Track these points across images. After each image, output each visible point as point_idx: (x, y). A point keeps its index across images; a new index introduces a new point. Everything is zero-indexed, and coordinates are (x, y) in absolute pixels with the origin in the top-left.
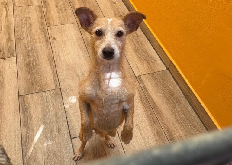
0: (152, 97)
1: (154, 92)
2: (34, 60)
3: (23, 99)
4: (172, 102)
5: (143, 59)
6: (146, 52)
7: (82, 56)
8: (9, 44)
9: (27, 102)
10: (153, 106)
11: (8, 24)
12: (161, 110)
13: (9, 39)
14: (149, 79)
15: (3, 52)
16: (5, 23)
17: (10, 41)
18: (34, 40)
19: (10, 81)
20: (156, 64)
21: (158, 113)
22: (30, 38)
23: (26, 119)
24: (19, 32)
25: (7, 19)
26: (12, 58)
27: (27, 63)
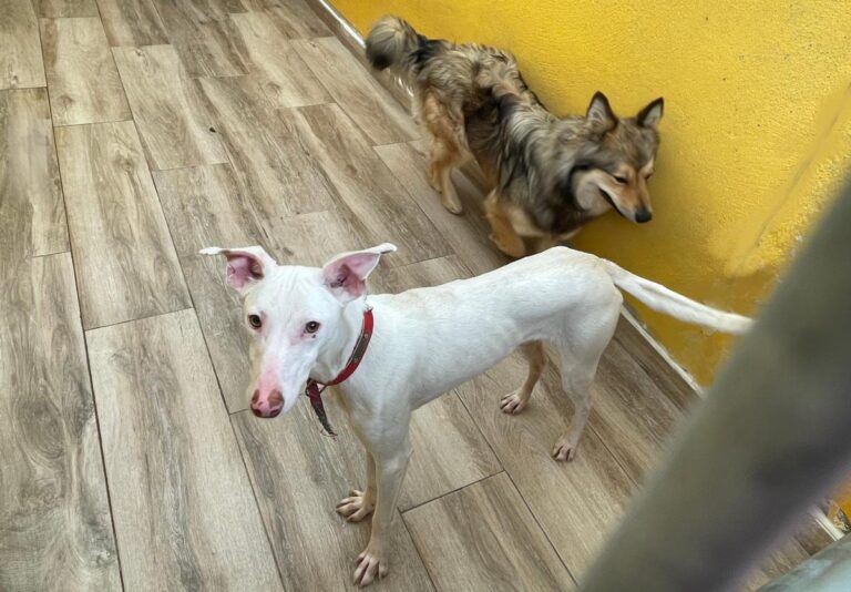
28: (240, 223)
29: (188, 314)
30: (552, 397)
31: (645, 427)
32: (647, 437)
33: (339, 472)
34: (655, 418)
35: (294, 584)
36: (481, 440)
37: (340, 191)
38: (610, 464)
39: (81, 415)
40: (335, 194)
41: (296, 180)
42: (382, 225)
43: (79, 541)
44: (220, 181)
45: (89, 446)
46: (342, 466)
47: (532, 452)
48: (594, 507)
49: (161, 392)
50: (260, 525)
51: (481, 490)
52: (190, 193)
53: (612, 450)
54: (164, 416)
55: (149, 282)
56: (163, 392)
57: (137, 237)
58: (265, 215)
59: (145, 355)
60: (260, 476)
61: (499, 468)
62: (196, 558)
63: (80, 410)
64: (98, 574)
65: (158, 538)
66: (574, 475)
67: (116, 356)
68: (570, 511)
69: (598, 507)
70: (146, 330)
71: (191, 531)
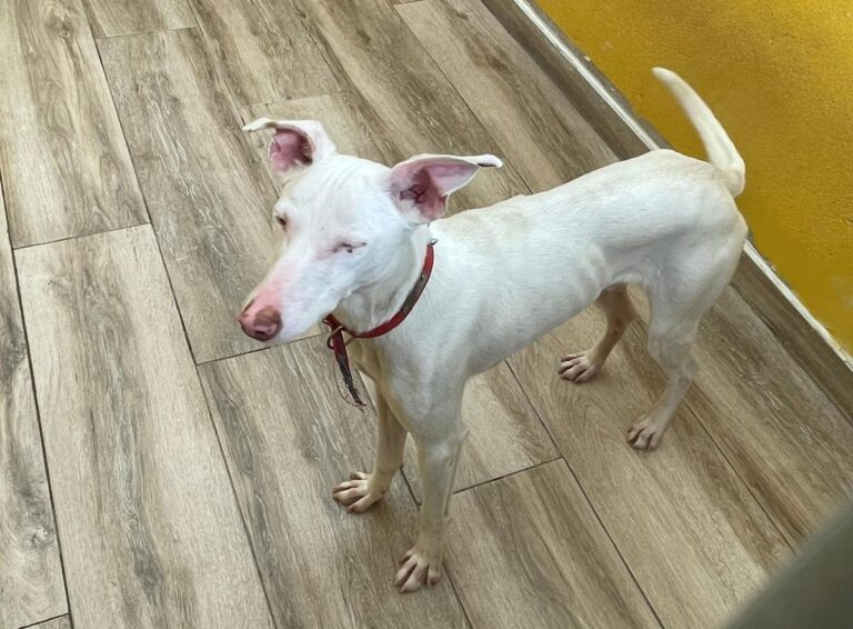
2: (221, 231)
3: (216, 378)
4: (732, 358)
8: (114, 176)
9: (233, 387)
11: (91, 104)
13: (109, 159)
15: (99, 207)
16: (79, 101)
17: (112, 165)
18: (202, 157)
19: (153, 314)
22: (187, 153)
23: (242, 447)
24: (139, 131)
25: (81, 83)
26: (138, 228)
27: (198, 245)
28: (211, 110)
29: (143, 231)
30: (635, 362)
31: (766, 408)
32: (767, 423)
33: (337, 447)
34: (781, 397)
35: (277, 585)
36: (530, 414)
37: (346, 69)
38: (712, 456)
39: (11, 358)
40: (340, 74)
41: (286, 51)
42: (404, 116)
43: (11, 515)
44: (185, 54)
45: (21, 397)
46: (343, 440)
47: (601, 434)
48: (685, 513)
49: (109, 331)
50: (234, 509)
51: (528, 481)
52: (146, 68)
53: (717, 439)
54: (113, 364)
55: (94, 188)
56: (112, 332)
57: (77, 128)
58: (245, 99)
59: (89, 283)
60: (235, 447)
61: (553, 453)
62: (153, 542)
63: (9, 351)
64: (34, 556)
65: (106, 517)
66: (658, 468)
67: (54, 283)
68: (651, 517)
69: (691, 512)
70: (89, 250)
71: (147, 511)
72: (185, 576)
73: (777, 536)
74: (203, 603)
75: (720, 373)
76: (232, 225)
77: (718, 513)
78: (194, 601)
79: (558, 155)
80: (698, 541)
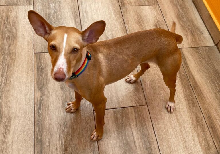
0: (194, 75)
1: (197, 70)
2: (55, 12)
3: (39, 58)
4: (217, 85)
5: (187, 29)
6: (191, 21)
7: (113, 16)
9: (44, 62)
10: (193, 86)
12: (203, 93)
14: (193, 54)
19: (25, 35)
20: (202, 37)
21: (199, 95)
23: (41, 82)
26: (29, 6)
27: (47, 15)
30: (182, 79)
35: (39, 128)
38: (199, 115)
48: (184, 132)
49: (9, 37)
50: (32, 101)
51: (133, 110)
54: (7, 47)
59: (7, 21)
61: (144, 103)
62: (2, 106)
66: (179, 115)
68: (171, 130)
69: (186, 132)
70: (10, 10)
71: (3, 96)
72: (9, 119)
73: (214, 145)
74: (12, 128)
75: (210, 89)
76: (60, 11)
77: (195, 134)
78: (10, 127)
79: (177, 8)
80: (185, 142)
